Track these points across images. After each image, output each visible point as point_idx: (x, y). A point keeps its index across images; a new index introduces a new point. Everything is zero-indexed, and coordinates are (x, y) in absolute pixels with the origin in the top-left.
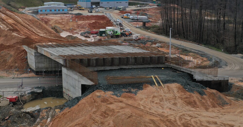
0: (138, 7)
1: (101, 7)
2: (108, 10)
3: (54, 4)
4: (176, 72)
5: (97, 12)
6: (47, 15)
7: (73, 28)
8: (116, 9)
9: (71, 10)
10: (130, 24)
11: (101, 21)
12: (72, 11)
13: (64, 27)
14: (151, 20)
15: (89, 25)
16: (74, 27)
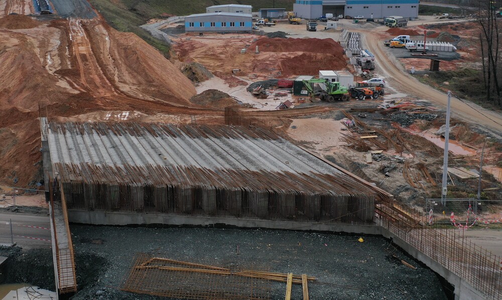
0: (444, 18)
1: (347, 18)
2: (362, 26)
3: (229, 10)
4: (400, 264)
5: (328, 29)
6: (201, 34)
7: (240, 70)
8: (382, 24)
9: (269, 23)
10: (398, 65)
11: (318, 54)
12: (269, 26)
13: (222, 66)
14: (462, 54)
15: (283, 63)
16: (246, 66)
